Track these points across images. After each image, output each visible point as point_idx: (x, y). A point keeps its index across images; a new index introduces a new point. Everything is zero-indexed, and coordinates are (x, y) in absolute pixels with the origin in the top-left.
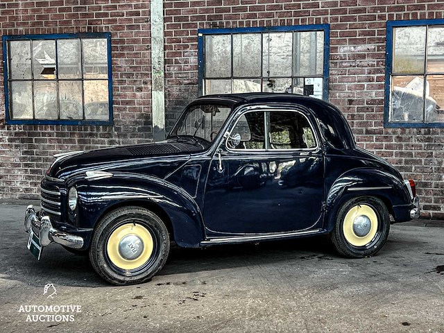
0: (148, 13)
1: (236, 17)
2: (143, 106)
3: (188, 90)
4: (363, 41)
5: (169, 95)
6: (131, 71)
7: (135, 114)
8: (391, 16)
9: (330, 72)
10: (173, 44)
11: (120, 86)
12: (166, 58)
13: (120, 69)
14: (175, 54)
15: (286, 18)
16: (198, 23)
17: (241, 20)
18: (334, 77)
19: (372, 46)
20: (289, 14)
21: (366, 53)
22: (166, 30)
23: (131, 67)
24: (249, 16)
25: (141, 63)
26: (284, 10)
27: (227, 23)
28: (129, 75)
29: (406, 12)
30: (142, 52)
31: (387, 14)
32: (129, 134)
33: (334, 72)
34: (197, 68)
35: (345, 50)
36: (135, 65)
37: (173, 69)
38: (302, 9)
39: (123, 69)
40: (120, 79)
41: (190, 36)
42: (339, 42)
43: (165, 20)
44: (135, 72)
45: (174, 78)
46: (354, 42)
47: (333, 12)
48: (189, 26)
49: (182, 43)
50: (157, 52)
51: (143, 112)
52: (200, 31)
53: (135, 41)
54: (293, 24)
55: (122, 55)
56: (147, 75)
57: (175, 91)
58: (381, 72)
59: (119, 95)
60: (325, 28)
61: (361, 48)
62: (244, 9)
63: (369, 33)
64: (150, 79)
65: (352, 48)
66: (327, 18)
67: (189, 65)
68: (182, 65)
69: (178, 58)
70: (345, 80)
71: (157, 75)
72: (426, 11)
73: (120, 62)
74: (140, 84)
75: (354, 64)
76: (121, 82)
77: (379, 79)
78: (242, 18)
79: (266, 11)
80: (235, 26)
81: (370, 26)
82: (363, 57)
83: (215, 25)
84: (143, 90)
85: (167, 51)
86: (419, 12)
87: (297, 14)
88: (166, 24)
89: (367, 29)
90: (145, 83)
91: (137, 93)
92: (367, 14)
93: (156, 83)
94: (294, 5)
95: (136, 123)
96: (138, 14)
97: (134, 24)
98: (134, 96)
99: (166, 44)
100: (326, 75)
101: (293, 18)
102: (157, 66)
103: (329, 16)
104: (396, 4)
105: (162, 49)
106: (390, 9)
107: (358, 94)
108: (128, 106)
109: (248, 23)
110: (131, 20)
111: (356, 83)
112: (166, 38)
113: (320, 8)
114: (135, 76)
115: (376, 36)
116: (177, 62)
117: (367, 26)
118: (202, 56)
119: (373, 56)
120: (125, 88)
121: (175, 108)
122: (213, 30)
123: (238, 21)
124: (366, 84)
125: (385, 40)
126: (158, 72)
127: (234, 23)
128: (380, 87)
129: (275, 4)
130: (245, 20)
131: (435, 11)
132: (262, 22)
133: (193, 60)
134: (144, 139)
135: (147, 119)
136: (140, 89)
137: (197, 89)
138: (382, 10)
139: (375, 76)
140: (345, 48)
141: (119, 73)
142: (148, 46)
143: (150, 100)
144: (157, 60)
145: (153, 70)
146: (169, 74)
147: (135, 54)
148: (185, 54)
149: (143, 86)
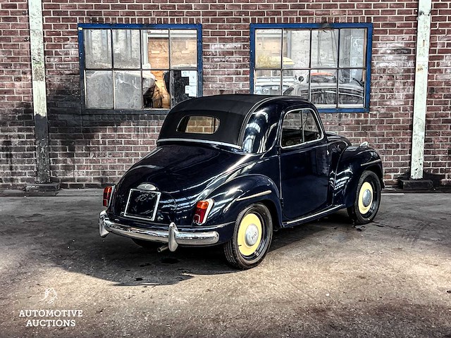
0: (25, 6)
1: (115, 14)
2: (22, 95)
3: (70, 80)
4: (231, 40)
5: (50, 84)
6: (9, 61)
7: (15, 102)
8: (254, 20)
9: (204, 66)
10: (53, 37)
12: (46, 50)
14: (55, 46)
15: (163, 17)
16: (78, 17)
17: (120, 17)
18: (207, 70)
19: (239, 45)
20: (165, 14)
21: (234, 50)
22: (45, 23)
23: (8, 58)
24: (128, 14)
25: (19, 54)
26: (160, 10)
27: (107, 19)
28: (6, 66)
29: (266, 16)
30: (20, 43)
31: (250, 18)
32: (8, 123)
33: (206, 66)
34: (78, 59)
35: (215, 47)
36: (13, 56)
37: (54, 61)
38: (177, 10)
41: (69, 30)
42: (210, 40)
43: (44, 13)
44: (13, 63)
45: (54, 69)
46: (224, 40)
47: (205, 14)
48: (68, 20)
49: (61, 36)
50: (37, 44)
51: (23, 101)
52: (80, 25)
53: (11, 33)
54: (169, 23)
56: (26, 65)
57: (56, 81)
58: (247, 67)
60: (198, 27)
61: (229, 46)
62: (124, 7)
63: (235, 34)
64: (29, 69)
65: (222, 46)
66: (199, 19)
67: (70, 56)
68: (63, 57)
69: (58, 50)
70: (216, 73)
71: (38, 66)
72: (282, 17)
74: (19, 74)
75: (223, 60)
77: (245, 73)
78: (121, 16)
79: (144, 10)
80: (114, 22)
81: (237, 27)
82: (231, 53)
83: (94, 20)
84: (23, 79)
85: (46, 43)
86: (276, 17)
87: (172, 14)
88: (44, 17)
89: (234, 30)
90: (24, 73)
91: (16, 83)
92: (234, 17)
93: (36, 73)
94: (169, 6)
95: (16, 111)
96: (15, 7)
97: (10, 16)
98: (13, 85)
99: (45, 36)
100: (199, 68)
101: (169, 18)
102: (37, 57)
103: (201, 17)
104: (258, 10)
105: (42, 41)
106: (253, 14)
107: (228, 85)
108: (6, 96)
109: (127, 20)
110: (7, 12)
111: (226, 76)
112: (45, 30)
113: (193, 10)
114: (13, 67)
115: (242, 36)
116: (57, 54)
117: (234, 27)
118: (82, 48)
119: (240, 53)
120: (2, 78)
121: (56, 97)
122: (93, 24)
123: (117, 17)
124: (234, 77)
125: (250, 39)
126: (39, 63)
127: (113, 19)
128: (246, 79)
129: (152, 4)
130: (124, 17)
131: (289, 17)
132: (140, 20)
133: (74, 52)
134: (25, 127)
135: (28, 108)
136: (19, 79)
137: (79, 79)
138: (247, 14)
139: (242, 70)
140: (216, 46)
142: (26, 38)
143: (31, 89)
144: (36, 52)
145: (32, 61)
146: (50, 65)
147: (13, 45)
148: (66, 46)
149: (22, 76)
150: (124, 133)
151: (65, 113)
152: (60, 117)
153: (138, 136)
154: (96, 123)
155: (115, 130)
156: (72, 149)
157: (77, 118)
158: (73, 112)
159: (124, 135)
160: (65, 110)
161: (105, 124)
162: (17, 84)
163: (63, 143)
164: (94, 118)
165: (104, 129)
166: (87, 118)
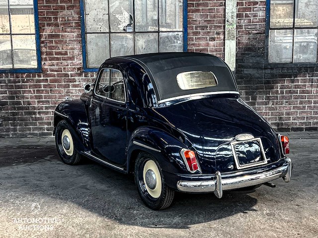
2: (215, 53)
3: (256, 39)
5: (239, 43)
6: (205, 24)
10: (244, 1)
11: (194, 37)
12: (238, 13)
13: (195, 23)
14: (245, 9)
23: (205, 21)
25: (214, 17)
28: (203, 28)
30: (216, 8)
34: (265, 20)
36: (209, 19)
37: (244, 22)
39: (198, 23)
40: (195, 31)
44: (209, 25)
45: (244, 29)
49: (252, 1)
50: (231, 8)
55: (198, 11)
56: (220, 27)
57: (245, 40)
59: (193, 44)
64: (222, 30)
67: (258, 18)
68: (252, 18)
69: (248, 13)
71: (231, 28)
73: (196, 17)
74: (213, 35)
76: (196, 33)
84: (216, 39)
85: (239, 7)
90: (218, 34)
93: (229, 34)
98: (208, 45)
99: (238, 1)
102: (230, 20)
105: (235, 5)
114: (208, 28)
116: (247, 16)
118: (268, 11)
120: (199, 38)
121: (244, 54)
126: (231, 24)
133: (261, 14)
136: (213, 39)
137: (264, 37)
141: (194, 26)
142: (222, 3)
143: (222, 47)
144: (230, 15)
145: (226, 23)
146: (240, 26)
147: (209, 9)
148: (255, 9)
149: (215, 36)
150: (300, 84)
151: (250, 67)
152: (246, 72)
153: (312, 86)
154: (276, 75)
155: (293, 82)
156: (254, 98)
157: (260, 71)
158: (257, 66)
159: (300, 85)
160: (251, 65)
161: (284, 76)
162: (211, 43)
163: (247, 93)
164: (274, 71)
165: (282, 80)
166: (268, 71)
